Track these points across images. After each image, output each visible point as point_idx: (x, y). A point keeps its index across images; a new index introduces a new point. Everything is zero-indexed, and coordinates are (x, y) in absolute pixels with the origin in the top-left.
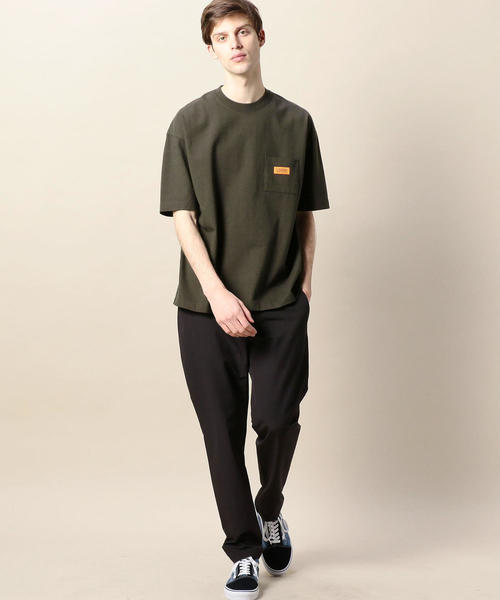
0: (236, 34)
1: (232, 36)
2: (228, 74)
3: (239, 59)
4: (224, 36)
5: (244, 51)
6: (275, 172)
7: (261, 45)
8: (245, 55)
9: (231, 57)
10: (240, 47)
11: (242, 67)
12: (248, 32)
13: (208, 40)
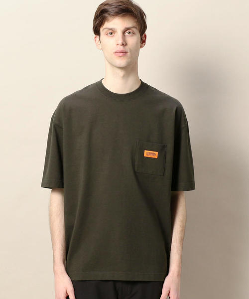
0: (124, 33)
1: (119, 34)
2: (108, 66)
3: (121, 54)
4: (112, 32)
5: (127, 48)
6: (145, 155)
7: (141, 47)
8: (126, 53)
9: (114, 51)
10: (124, 44)
11: (122, 62)
12: (134, 33)
13: (97, 31)
